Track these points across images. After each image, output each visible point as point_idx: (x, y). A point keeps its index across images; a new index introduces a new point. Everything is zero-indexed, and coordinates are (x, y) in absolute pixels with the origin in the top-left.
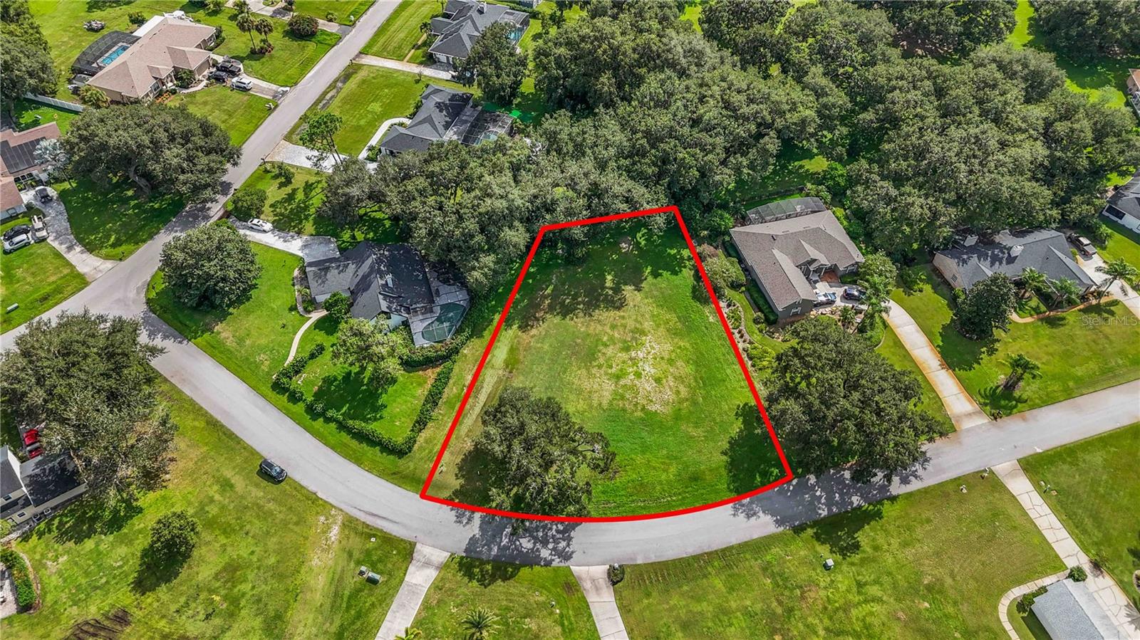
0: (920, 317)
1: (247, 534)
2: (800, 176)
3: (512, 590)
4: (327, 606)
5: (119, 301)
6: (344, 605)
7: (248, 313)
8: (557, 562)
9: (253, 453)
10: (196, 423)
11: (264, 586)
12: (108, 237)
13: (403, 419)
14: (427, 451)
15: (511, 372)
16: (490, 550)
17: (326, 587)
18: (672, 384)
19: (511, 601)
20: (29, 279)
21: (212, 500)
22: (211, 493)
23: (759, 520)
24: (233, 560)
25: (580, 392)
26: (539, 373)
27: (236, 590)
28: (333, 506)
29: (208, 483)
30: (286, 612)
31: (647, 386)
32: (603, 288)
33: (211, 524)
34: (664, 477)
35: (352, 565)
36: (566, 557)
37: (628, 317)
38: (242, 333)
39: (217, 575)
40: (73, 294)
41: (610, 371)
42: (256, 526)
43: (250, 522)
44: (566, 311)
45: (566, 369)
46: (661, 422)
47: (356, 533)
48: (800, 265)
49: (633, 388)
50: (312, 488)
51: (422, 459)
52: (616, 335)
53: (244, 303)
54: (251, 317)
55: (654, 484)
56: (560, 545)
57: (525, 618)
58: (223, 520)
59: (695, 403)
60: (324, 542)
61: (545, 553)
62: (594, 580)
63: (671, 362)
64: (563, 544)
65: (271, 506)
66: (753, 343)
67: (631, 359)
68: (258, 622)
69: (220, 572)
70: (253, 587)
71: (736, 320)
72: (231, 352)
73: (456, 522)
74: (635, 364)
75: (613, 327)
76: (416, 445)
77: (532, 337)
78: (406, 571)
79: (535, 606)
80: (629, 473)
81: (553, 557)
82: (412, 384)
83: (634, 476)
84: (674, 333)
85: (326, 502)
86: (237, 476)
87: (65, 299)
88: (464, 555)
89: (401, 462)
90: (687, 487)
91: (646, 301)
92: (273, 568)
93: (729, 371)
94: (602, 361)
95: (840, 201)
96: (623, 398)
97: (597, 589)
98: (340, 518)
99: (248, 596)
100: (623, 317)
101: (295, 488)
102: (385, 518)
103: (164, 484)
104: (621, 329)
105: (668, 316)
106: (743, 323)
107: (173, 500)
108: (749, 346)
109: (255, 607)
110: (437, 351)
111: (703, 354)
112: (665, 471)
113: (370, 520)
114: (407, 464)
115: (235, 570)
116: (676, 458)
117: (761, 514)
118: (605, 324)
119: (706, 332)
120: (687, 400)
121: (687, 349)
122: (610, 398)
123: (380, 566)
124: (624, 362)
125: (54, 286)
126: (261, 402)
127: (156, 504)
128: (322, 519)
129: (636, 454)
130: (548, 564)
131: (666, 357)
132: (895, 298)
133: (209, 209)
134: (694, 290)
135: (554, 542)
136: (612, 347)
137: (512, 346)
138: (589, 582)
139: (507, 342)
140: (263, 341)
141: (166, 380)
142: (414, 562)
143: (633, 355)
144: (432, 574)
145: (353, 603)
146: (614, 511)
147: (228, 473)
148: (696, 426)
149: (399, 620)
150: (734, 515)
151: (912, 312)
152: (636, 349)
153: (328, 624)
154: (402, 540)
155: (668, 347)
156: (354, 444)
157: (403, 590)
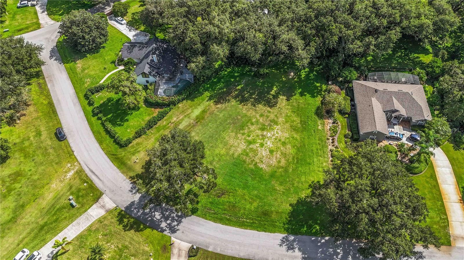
0: (457, 165)
1: (33, 160)
2: (413, 62)
3: (135, 238)
4: (46, 210)
5: (47, 38)
6: (53, 213)
7: (95, 58)
8: (167, 233)
9: (59, 123)
10: (44, 102)
11: (25, 188)
12: (60, 11)
13: (132, 129)
14: (135, 149)
15: (197, 123)
16: (138, 212)
17: (51, 200)
18: (278, 156)
19: (131, 243)
20: (20, 21)
21: (29, 139)
22: (31, 135)
23: (294, 254)
24: (21, 170)
25: (226, 144)
26: (211, 128)
27: (13, 185)
28: (77, 161)
29: (32, 130)
30: (27, 205)
31: (264, 152)
32: (269, 94)
33: (22, 150)
34: (248, 206)
35: (69, 193)
36: (173, 230)
37: (272, 113)
38: (86, 66)
39: (10, 175)
40: (32, 31)
41: (247, 138)
42: (39, 158)
43: (38, 155)
44: (243, 100)
45: (225, 130)
46: (262, 175)
47: (80, 178)
48: (387, 111)
49: (255, 152)
50: (73, 149)
51: (130, 152)
52: (261, 120)
53: (95, 54)
54: (93, 61)
55: (240, 208)
56: (173, 223)
57: (132, 256)
58: (28, 150)
59: (286, 171)
60: (63, 177)
61: (163, 225)
62: (180, 250)
63: (284, 144)
64: (175, 223)
65: (51, 151)
66: (338, 148)
67: (262, 135)
68: (12, 205)
69: (12, 174)
70: (21, 187)
71: (334, 132)
72: (77, 74)
73: (130, 191)
74: (263, 139)
75: (262, 115)
76: (131, 144)
77: (217, 108)
78: (91, 206)
79: (141, 252)
80: (230, 197)
81: (167, 229)
82: (145, 113)
83: (232, 200)
84: (294, 129)
85: (75, 157)
86: (46, 132)
87: (28, 32)
88: (124, 209)
89: (120, 150)
90: (258, 217)
91: (287, 107)
92: (35, 181)
93: (315, 160)
94: (246, 131)
95: (433, 82)
96: (247, 155)
97: (179, 256)
98: (77, 168)
99: (16, 191)
100: (270, 112)
101: (66, 146)
102: (96, 175)
103: (15, 124)
104: (265, 118)
105: (295, 119)
106: (337, 135)
107: (14, 133)
108: (335, 149)
109: (16, 197)
110: (164, 100)
111: (304, 145)
112: (251, 203)
113: (90, 174)
114: (122, 153)
115: (19, 175)
116: (260, 198)
117: (297, 250)
118: (258, 113)
119: (313, 133)
120: (283, 168)
121: (296, 139)
122: (240, 152)
123: (80, 199)
124: (258, 136)
125: (27, 26)
126: (76, 100)
127: (6, 132)
128: (69, 165)
129: (239, 188)
130: (163, 231)
131: (283, 140)
132: (444, 149)
133: (106, 9)
134: (318, 108)
135: (171, 220)
136: (255, 126)
137: (204, 110)
138: (177, 250)
139: (203, 107)
140: (92, 73)
141: (44, 78)
142: (97, 203)
143: (265, 133)
144: (102, 212)
145: (58, 213)
146: (211, 215)
147: (42, 129)
148: (281, 184)
149: (73, 231)
150: (281, 245)
151: (453, 161)
152: (268, 131)
153: (41, 219)
154: (98, 190)
155: (287, 135)
156: (104, 134)
157: (84, 216)
